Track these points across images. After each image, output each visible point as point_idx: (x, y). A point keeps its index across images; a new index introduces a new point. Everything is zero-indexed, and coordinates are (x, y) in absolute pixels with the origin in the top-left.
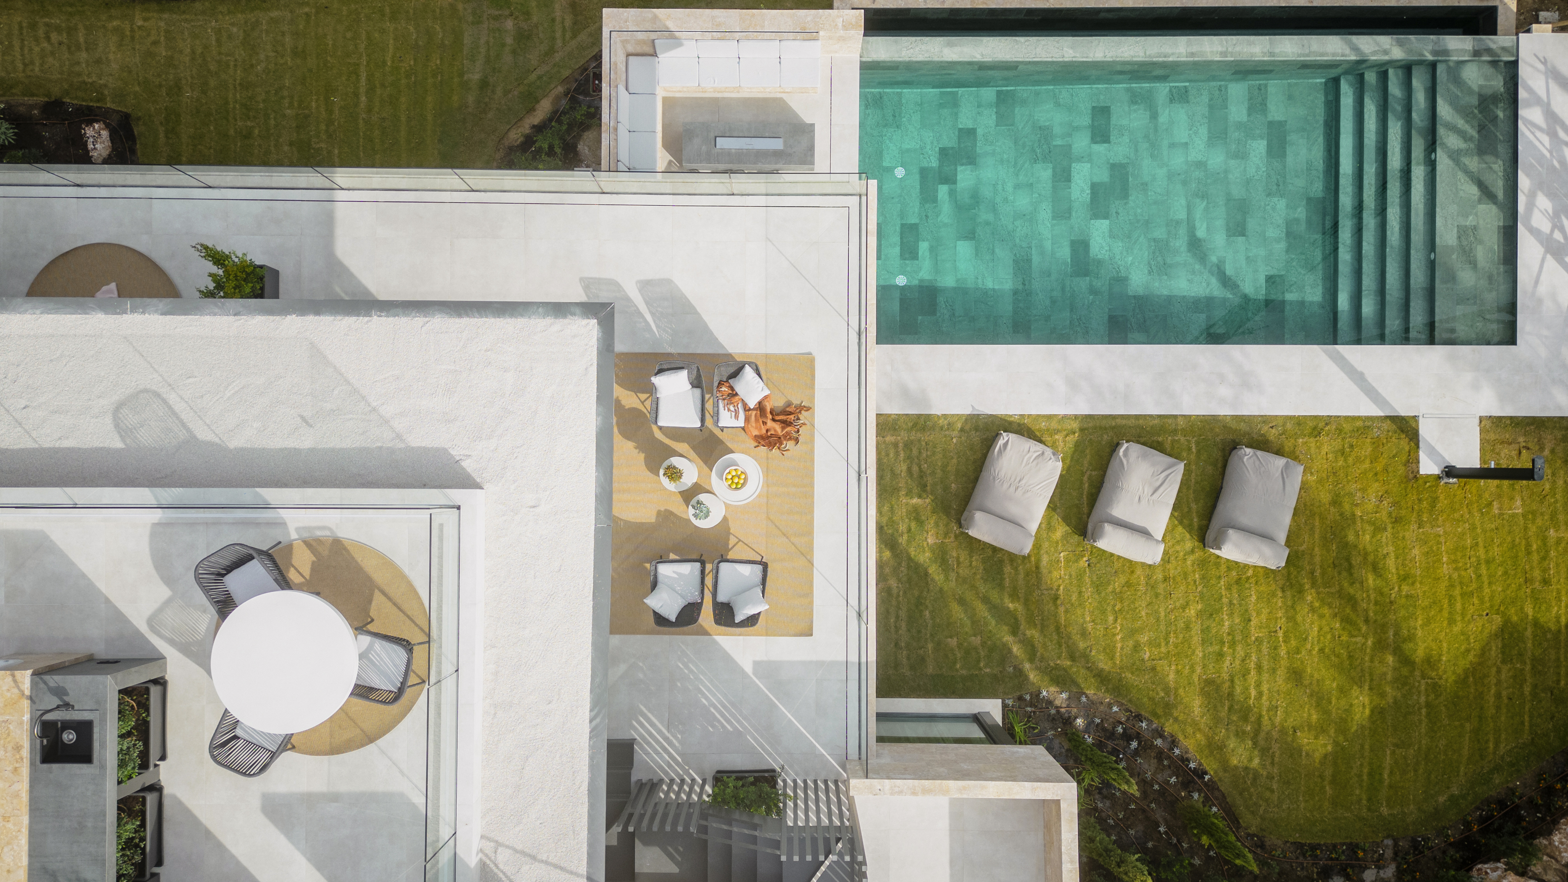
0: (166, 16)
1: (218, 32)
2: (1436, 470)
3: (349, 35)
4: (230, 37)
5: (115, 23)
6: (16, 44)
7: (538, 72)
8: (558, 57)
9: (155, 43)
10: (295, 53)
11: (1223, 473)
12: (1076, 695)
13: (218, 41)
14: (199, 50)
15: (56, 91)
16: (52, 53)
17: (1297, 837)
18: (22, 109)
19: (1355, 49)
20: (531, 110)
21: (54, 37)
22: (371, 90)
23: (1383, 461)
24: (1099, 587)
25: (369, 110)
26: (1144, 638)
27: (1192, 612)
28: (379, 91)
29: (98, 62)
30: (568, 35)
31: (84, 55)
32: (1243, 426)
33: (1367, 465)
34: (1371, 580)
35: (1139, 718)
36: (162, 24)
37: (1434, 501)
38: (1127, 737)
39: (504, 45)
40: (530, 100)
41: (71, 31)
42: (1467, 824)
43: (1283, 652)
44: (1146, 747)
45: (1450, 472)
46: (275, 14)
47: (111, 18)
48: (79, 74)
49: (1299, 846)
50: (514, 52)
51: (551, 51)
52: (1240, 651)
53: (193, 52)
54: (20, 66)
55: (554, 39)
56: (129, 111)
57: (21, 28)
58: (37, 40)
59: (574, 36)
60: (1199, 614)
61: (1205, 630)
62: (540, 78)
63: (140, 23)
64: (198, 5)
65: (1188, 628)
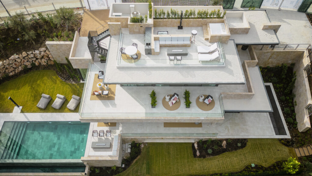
0: (191, 173)
1: (183, 171)
2: (20, 107)
3: (163, 171)
4: (181, 170)
5: (198, 171)
6: (211, 166)
7: (135, 166)
8: (132, 169)
9: (191, 169)
10: (171, 168)
11: (47, 106)
12: (72, 83)
13: (182, 170)
14: (185, 168)
15: (204, 160)
16: (206, 165)
17: (50, 70)
18: (208, 156)
19: (12, 160)
20: (137, 161)
21: (206, 168)
22: (159, 162)
23: (26, 108)
24: (66, 94)
25: (160, 159)
26: (62, 89)
27: (55, 91)
28: (158, 162)
29: (199, 165)
30: (130, 173)
31: (202, 166)
32: (43, 112)
33: (28, 107)
34: (33, 95)
35: (65, 81)
36: (191, 172)
37: (22, 104)
38: (66, 79)
39: (140, 170)
40: (136, 162)
41: (204, 170)
42: (30, 71)
43: (46, 88)
44: (64, 78)
45: (18, 107)
46: (174, 174)
47: (198, 172)
48: (202, 163)
49: (50, 69)
50: (138, 169)
51: (133, 170)
52: (51, 88)
53: (186, 168)
54: (210, 163)
55: (132, 172)
56: (194, 158)
57: (210, 169)
58: (208, 167)
59: (129, 173)
60: (54, 91)
61: (54, 90)
62: (135, 165)
63: (194, 172)
64: (186, 175)
65: (56, 90)
